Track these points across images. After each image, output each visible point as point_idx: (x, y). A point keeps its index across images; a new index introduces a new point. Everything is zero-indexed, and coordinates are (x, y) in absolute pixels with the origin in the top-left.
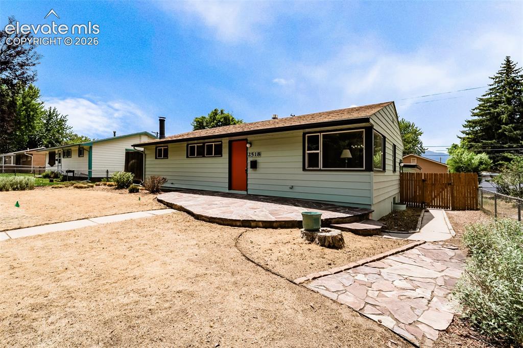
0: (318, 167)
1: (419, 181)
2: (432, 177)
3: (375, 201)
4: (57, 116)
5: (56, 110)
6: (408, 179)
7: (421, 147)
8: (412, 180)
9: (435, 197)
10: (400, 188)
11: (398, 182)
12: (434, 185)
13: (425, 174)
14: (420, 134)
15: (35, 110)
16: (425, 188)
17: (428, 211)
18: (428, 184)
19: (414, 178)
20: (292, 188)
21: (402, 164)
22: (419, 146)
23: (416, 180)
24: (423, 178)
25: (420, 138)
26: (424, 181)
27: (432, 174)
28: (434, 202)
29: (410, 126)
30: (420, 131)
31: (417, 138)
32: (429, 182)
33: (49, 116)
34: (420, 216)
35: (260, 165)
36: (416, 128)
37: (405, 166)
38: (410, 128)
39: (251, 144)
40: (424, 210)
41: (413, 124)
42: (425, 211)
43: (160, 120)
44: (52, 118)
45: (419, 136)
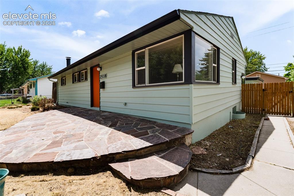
0: (145, 83)
1: (259, 90)
2: (272, 87)
3: (195, 120)
4: (47, 66)
5: (46, 63)
6: (249, 89)
7: (264, 67)
8: (253, 90)
9: (276, 104)
10: (242, 97)
11: (239, 93)
12: (275, 93)
13: (265, 84)
14: (264, 59)
15: (27, 63)
16: (265, 97)
17: (268, 119)
18: (269, 93)
19: (255, 88)
20: (126, 104)
21: (244, 77)
22: (263, 66)
23: (257, 90)
24: (263, 88)
25: (264, 61)
26: (264, 90)
27: (272, 84)
28: (275, 108)
29: (256, 54)
30: (264, 57)
31: (262, 61)
32: (269, 91)
33: (43, 66)
34: (257, 127)
35: (107, 86)
36: (261, 55)
37: (247, 79)
38: (257, 55)
39: (101, 68)
40: (263, 118)
41: (259, 52)
42: (265, 119)
43: (67, 59)
44: (45, 68)
45: (263, 60)
